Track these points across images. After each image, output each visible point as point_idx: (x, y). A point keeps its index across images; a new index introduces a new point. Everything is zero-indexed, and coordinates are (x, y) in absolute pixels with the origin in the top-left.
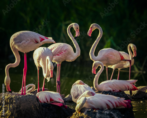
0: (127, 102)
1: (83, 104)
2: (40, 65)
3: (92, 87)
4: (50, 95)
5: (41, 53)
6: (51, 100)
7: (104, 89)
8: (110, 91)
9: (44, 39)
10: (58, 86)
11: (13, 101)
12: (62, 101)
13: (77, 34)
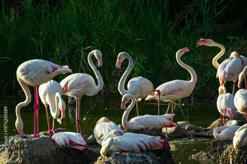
0: (163, 141)
1: (109, 147)
2: (46, 102)
3: (120, 125)
4: (70, 136)
5: (46, 87)
6: (71, 142)
7: (135, 127)
8: (142, 129)
9: (57, 69)
10: (78, 125)
11: (24, 146)
12: (84, 143)
13: (99, 64)
